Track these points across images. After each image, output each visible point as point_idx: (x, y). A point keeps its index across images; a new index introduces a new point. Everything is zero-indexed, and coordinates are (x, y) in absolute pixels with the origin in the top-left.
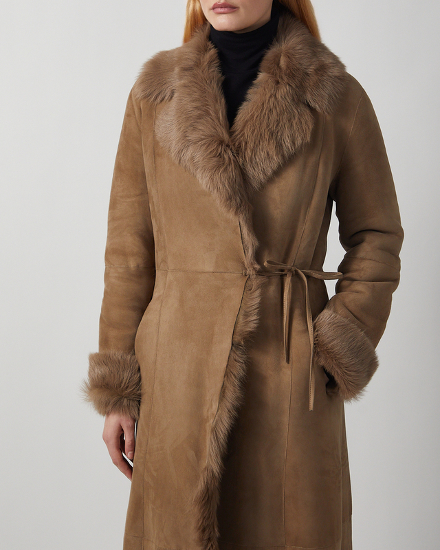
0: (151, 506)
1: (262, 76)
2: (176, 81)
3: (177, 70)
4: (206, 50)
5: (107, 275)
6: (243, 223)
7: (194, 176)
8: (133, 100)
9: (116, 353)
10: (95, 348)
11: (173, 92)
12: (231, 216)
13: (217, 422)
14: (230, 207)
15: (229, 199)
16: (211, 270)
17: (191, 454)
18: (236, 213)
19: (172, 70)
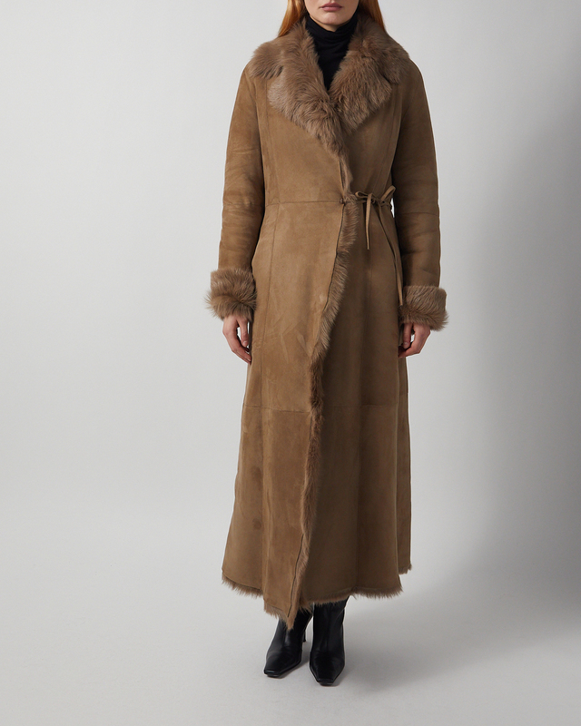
0: (267, 380)
1: (349, 53)
2: (282, 59)
3: (282, 52)
4: (303, 37)
5: (225, 212)
6: (343, 161)
7: (304, 128)
8: (247, 78)
9: (235, 269)
10: (215, 267)
11: (281, 69)
12: (334, 157)
13: (328, 310)
14: (333, 149)
15: (335, 142)
16: (316, 200)
17: (300, 337)
18: (339, 155)
19: (278, 52)
